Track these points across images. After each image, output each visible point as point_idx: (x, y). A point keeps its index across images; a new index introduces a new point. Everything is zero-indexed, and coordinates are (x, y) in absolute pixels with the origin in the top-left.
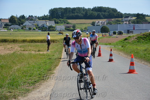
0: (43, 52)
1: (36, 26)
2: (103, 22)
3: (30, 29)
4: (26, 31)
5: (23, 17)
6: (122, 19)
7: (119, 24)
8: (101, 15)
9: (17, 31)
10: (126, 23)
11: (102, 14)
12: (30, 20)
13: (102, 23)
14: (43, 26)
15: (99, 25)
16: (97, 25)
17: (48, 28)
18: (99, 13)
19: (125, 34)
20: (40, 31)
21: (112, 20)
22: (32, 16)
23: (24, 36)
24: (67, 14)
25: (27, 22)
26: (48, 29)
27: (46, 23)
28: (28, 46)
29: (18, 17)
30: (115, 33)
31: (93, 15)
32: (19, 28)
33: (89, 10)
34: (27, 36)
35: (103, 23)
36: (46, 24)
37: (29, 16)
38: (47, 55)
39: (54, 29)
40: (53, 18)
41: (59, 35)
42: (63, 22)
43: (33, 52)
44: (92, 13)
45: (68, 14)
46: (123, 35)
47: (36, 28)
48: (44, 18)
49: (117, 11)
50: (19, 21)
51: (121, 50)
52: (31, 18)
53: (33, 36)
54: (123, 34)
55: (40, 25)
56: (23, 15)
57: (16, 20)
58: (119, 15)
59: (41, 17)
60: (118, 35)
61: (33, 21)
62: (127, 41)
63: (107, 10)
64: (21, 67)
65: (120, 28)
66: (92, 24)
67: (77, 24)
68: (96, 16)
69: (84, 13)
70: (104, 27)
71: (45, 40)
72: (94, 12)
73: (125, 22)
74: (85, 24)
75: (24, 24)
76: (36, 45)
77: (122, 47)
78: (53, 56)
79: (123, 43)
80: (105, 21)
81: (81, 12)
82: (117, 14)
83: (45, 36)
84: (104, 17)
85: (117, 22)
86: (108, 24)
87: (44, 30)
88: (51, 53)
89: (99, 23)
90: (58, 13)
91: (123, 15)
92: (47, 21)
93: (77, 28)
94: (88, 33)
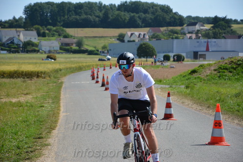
0: (18, 98)
2: (142, 33)
6: (182, 29)
7: (177, 38)
8: (138, 19)
10: (190, 38)
11: (139, 17)
13: (139, 36)
14: (12, 43)
15: (134, 41)
16: (129, 41)
17: (21, 46)
18: (132, 14)
19: (190, 60)
20: (5, 52)
21: (160, 31)
24: (64, 16)
26: (22, 47)
27: (19, 36)
30: (167, 58)
31: (121, 18)
33: (111, 8)
35: (142, 37)
36: (17, 37)
38: (27, 106)
39: (37, 49)
40: (33, 25)
41: (47, 61)
42: (56, 33)
44: (118, 15)
45: (66, 17)
46: (184, 63)
48: (14, 24)
49: (171, 10)
51: (186, 96)
54: (185, 59)
55: (4, 40)
58: (175, 19)
59: (6, 22)
60: (174, 63)
62: (195, 75)
63: (150, 8)
65: (177, 47)
66: (118, 39)
67: (86, 37)
68: (126, 21)
69: (101, 14)
70: (144, 44)
72: (123, 13)
73: (189, 35)
74: (103, 39)
77: (187, 87)
78: (41, 108)
79: (187, 80)
80: (146, 33)
81: (94, 13)
82: (171, 18)
83: (16, 63)
84: (143, 24)
85: (172, 34)
86: (152, 38)
87: (13, 49)
88: (36, 102)
89: (133, 36)
90: (43, 13)
91: (185, 20)
92: (20, 32)
93: (85, 47)
94: (110, 57)
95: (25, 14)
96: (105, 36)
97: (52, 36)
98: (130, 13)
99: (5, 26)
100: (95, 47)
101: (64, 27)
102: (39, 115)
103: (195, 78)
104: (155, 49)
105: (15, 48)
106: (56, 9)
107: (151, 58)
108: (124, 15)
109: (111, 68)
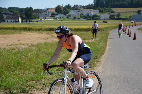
0: (88, 40)
1: (80, 15)
3: (75, 18)
4: (71, 20)
5: (68, 6)
9: (62, 21)
12: (75, 10)
14: (88, 15)
17: (92, 17)
20: (85, 20)
22: (77, 5)
23: (69, 25)
24: (112, 3)
25: (72, 11)
26: (92, 18)
27: (91, 12)
29: (64, 7)
31: (139, 3)
32: (65, 17)
34: (72, 25)
36: (90, 13)
37: (75, 6)
38: (92, 44)
39: (99, 18)
40: (97, 7)
41: (103, 24)
42: (108, 11)
44: (138, 1)
45: (113, 3)
47: (81, 17)
48: (89, 7)
50: (65, 11)
52: (76, 7)
53: (78, 25)
55: (84, 14)
56: (69, 5)
57: (62, 9)
59: (85, 6)
61: (78, 10)
64: (68, 55)
66: (137, 13)
67: (122, 12)
69: (129, 1)
71: (90, 29)
74: (130, 13)
75: (69, 14)
76: (81, 34)
78: (98, 45)
81: (126, 1)
83: (89, 24)
87: (88, 19)
90: (102, 2)
92: (91, 10)
93: (121, 17)
94: (133, 21)
95: (94, 2)
96: (131, 11)
97: (106, 12)
99: (85, 8)
100: (126, 17)
101: (111, 8)
102: (97, 48)
109: (133, 26)
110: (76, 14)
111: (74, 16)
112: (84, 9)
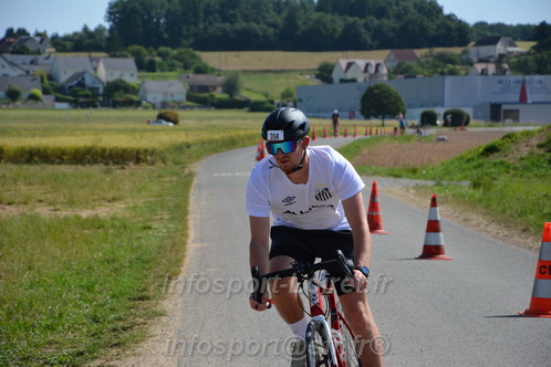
1: (42, 80)
2: (373, 63)
3: (13, 95)
6: (465, 52)
7: (452, 73)
8: (363, 30)
10: (484, 72)
11: (366, 26)
12: (13, 53)
13: (366, 70)
14: (81, 84)
15: (354, 80)
16: (342, 81)
17: (101, 91)
18: (351, 20)
19: (481, 122)
20: (65, 105)
21: (414, 57)
22: (22, 32)
24: (196, 25)
26: (104, 95)
27: (95, 69)
28: (15, 181)
30: (429, 119)
31: (325, 28)
33: (303, 6)
35: (372, 70)
36: (92, 71)
37: (10, 33)
38: (113, 226)
39: (135, 98)
40: (126, 44)
41: (157, 126)
42: (177, 63)
43: (44, 211)
44: (318, 22)
45: (201, 26)
46: (469, 129)
47: (45, 92)
48: (84, 42)
49: (440, 10)
51: (472, 204)
52: (17, 42)
53: (33, 133)
54: (472, 122)
55: (63, 78)
58: (448, 29)
59: (66, 38)
60: (446, 129)
61: (28, 58)
62: (495, 158)
65: (454, 92)
66: (318, 77)
67: (245, 72)
68: (336, 35)
69: (279, 20)
70: (377, 87)
71: (96, 153)
72: (329, 17)
73: (479, 67)
74: (284, 75)
76: (55, 178)
77: (476, 185)
78: (145, 232)
79: (476, 168)
80: (381, 61)
81: (264, 18)
82: (439, 27)
83: (88, 130)
84: (376, 43)
85: (441, 64)
86: (395, 72)
87: (82, 100)
88: (134, 217)
89: (352, 68)
90: (151, 18)
91: (471, 30)
92: (98, 60)
93: (244, 94)
95: (109, 20)
96: (289, 68)
97: (171, 70)
98: (346, 16)
99: (64, 46)
101: (196, 49)
102: (140, 247)
103: (495, 164)
104: (403, 99)
105: (86, 96)
106: (178, 8)
107: (394, 117)
108: (333, 21)
110: (19, 76)
111: (7, 87)
112: (58, 51)
